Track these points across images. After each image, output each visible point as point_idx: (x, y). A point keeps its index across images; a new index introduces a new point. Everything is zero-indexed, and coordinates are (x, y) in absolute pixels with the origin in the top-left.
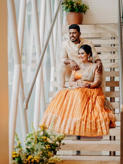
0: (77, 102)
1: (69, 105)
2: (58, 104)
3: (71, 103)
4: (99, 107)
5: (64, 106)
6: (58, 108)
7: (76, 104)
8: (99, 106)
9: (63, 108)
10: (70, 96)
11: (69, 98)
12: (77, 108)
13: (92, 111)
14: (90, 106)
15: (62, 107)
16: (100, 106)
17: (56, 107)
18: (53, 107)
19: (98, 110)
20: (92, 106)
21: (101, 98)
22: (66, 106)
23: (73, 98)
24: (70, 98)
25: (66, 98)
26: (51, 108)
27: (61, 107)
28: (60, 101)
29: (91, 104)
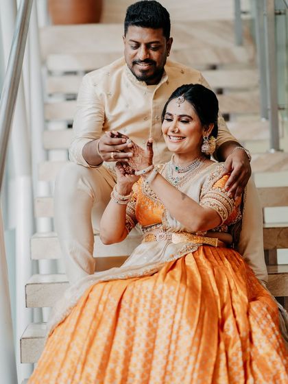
0: (178, 338)
1: (141, 356)
2: (88, 352)
3: (147, 345)
4: (275, 356)
5: (115, 361)
6: (88, 369)
7: (173, 347)
8: (275, 353)
9: (113, 372)
10: (141, 310)
11: (135, 319)
12: (180, 369)
13: (246, 377)
14: (237, 355)
15: (111, 365)
16: (278, 353)
17: (79, 367)
18: (68, 365)
19: (274, 372)
20: (244, 349)
21: (267, 309)
22: (127, 360)
23: (156, 320)
24: (139, 319)
25: (120, 319)
26: (55, 374)
27: (103, 367)
28: (95, 334)
29: (239, 343)
